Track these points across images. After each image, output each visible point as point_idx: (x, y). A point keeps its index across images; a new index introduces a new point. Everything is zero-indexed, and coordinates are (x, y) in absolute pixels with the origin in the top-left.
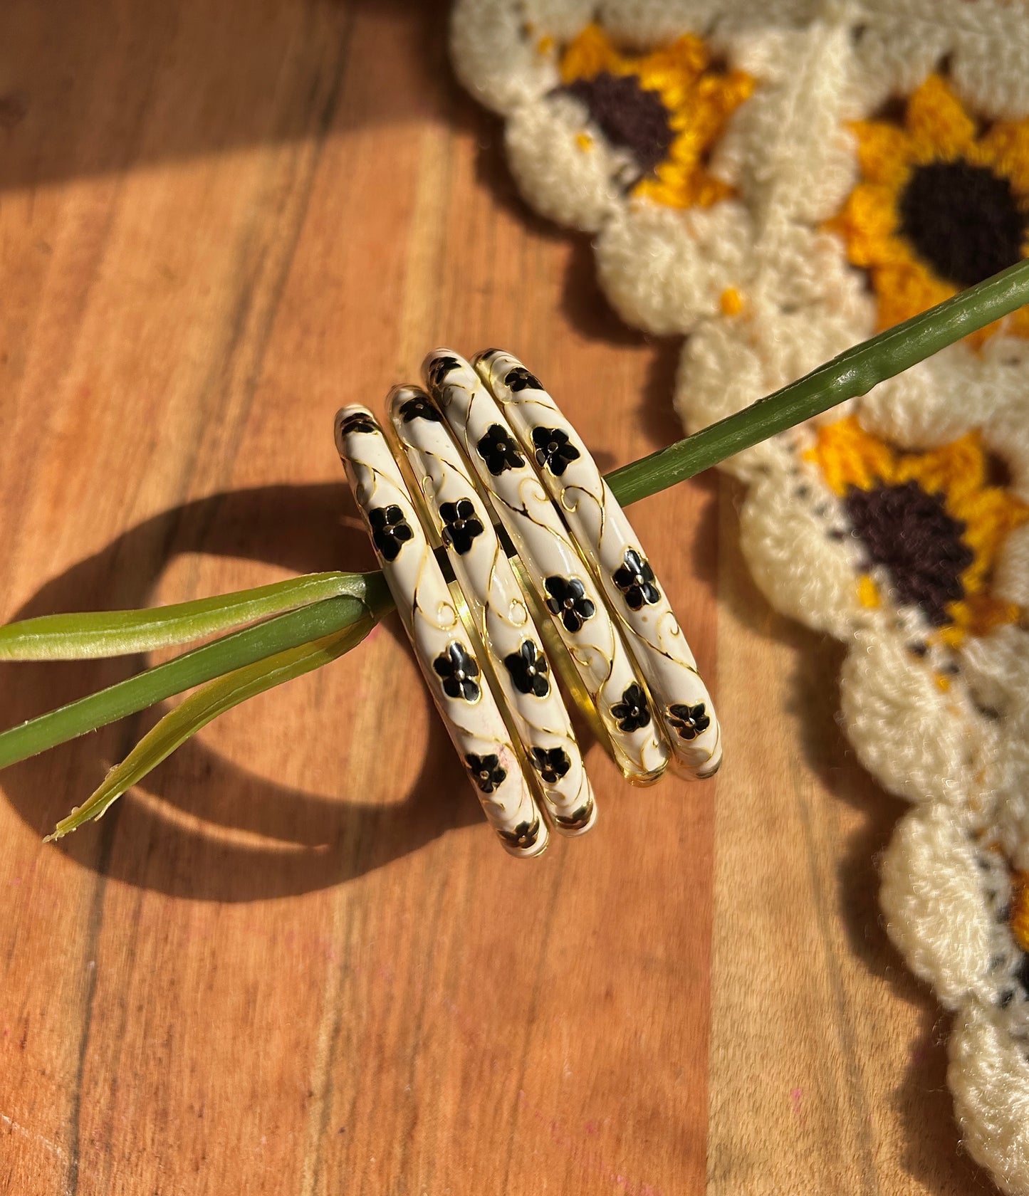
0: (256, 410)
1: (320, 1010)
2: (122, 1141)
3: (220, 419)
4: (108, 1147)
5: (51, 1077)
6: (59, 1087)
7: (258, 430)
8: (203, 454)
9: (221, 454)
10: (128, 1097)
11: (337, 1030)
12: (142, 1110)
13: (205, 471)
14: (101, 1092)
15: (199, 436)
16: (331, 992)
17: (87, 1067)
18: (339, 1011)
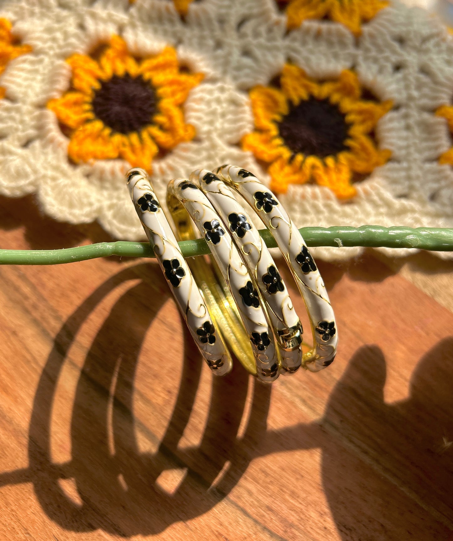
0: (33, 280)
1: (292, 403)
2: (293, 518)
3: (26, 298)
4: (292, 525)
5: (249, 535)
6: (255, 534)
7: (43, 285)
8: (36, 315)
9: (41, 306)
10: (278, 505)
11: (304, 401)
12: (285, 501)
13: (43, 318)
14: (268, 516)
15: (26, 311)
16: (288, 395)
17: (254, 516)
18: (297, 396)
